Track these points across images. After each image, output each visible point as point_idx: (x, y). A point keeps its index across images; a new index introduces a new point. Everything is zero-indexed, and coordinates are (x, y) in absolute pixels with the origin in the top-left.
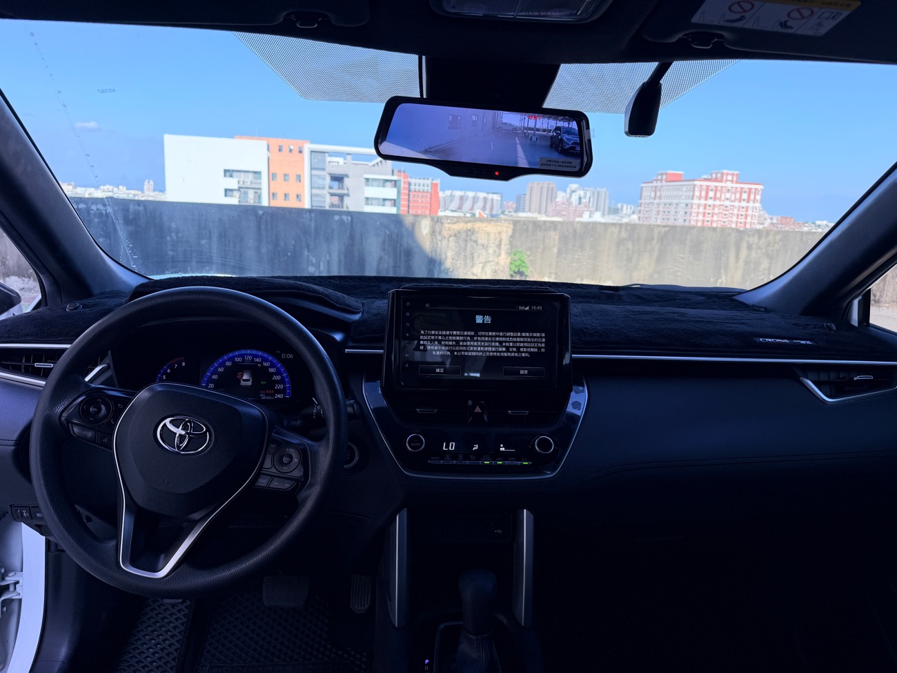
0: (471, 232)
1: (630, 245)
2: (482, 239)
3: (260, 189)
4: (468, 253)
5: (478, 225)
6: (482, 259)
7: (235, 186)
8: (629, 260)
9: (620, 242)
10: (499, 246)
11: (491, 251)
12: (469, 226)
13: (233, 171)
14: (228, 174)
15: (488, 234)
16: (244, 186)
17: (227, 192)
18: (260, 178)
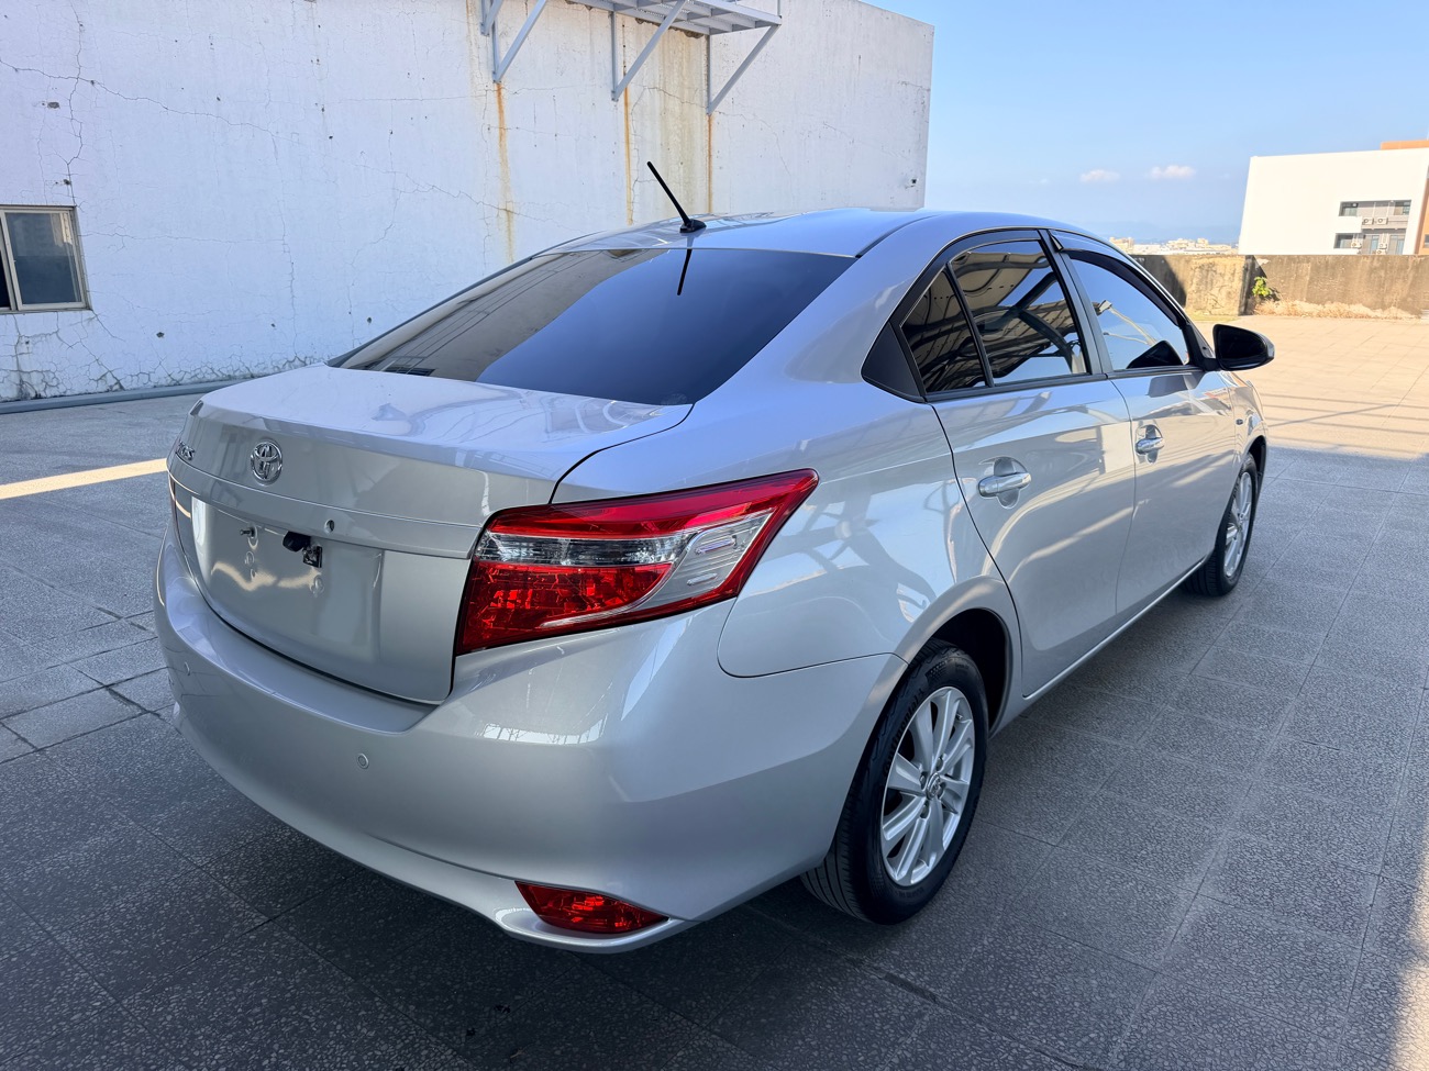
0: (1213, 264)
1: (1382, 273)
2: (1220, 269)
3: (1403, 230)
4: (1209, 280)
5: (1217, 260)
6: (1219, 282)
7: (1358, 230)
8: (1381, 286)
9: (1372, 270)
10: (1233, 274)
11: (1226, 278)
12: (1211, 260)
13: (1358, 204)
14: (1347, 210)
15: (1225, 266)
16: (1373, 227)
17: (1341, 238)
18: (1407, 213)
